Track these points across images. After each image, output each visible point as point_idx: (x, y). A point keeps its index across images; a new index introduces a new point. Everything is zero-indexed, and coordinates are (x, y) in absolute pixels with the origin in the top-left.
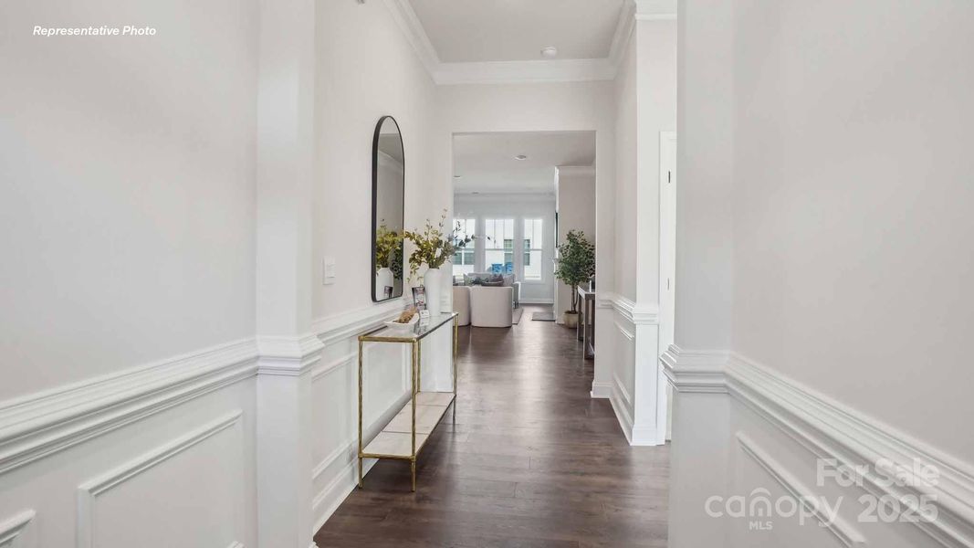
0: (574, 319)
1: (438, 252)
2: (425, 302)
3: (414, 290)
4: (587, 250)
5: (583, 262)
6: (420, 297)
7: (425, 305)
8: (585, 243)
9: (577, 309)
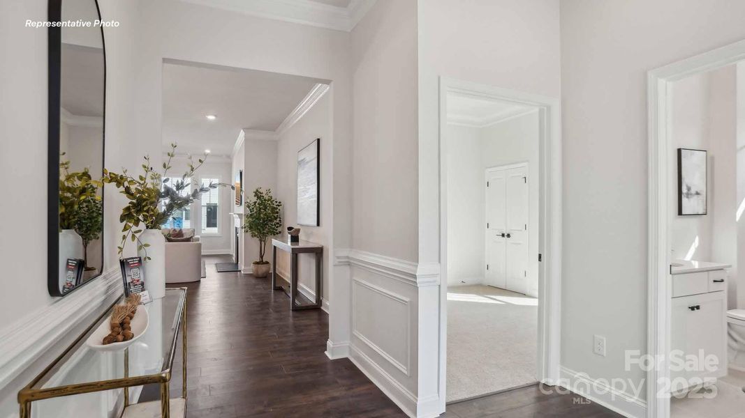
0: (262, 268)
1: (163, 203)
2: (142, 280)
3: (123, 264)
4: (274, 206)
6: (133, 274)
7: (142, 284)
8: (271, 200)
9: (264, 260)
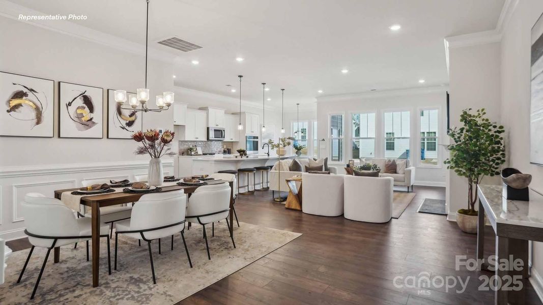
0: (473, 221)
4: (491, 133)
5: (486, 149)
8: (487, 125)
9: (477, 208)
